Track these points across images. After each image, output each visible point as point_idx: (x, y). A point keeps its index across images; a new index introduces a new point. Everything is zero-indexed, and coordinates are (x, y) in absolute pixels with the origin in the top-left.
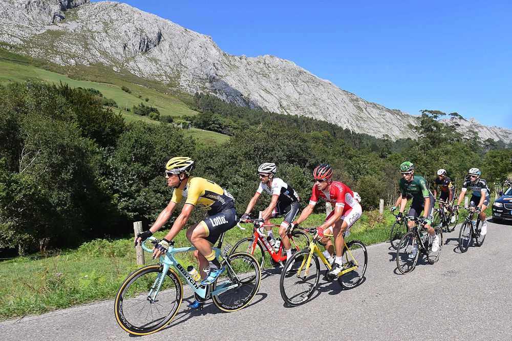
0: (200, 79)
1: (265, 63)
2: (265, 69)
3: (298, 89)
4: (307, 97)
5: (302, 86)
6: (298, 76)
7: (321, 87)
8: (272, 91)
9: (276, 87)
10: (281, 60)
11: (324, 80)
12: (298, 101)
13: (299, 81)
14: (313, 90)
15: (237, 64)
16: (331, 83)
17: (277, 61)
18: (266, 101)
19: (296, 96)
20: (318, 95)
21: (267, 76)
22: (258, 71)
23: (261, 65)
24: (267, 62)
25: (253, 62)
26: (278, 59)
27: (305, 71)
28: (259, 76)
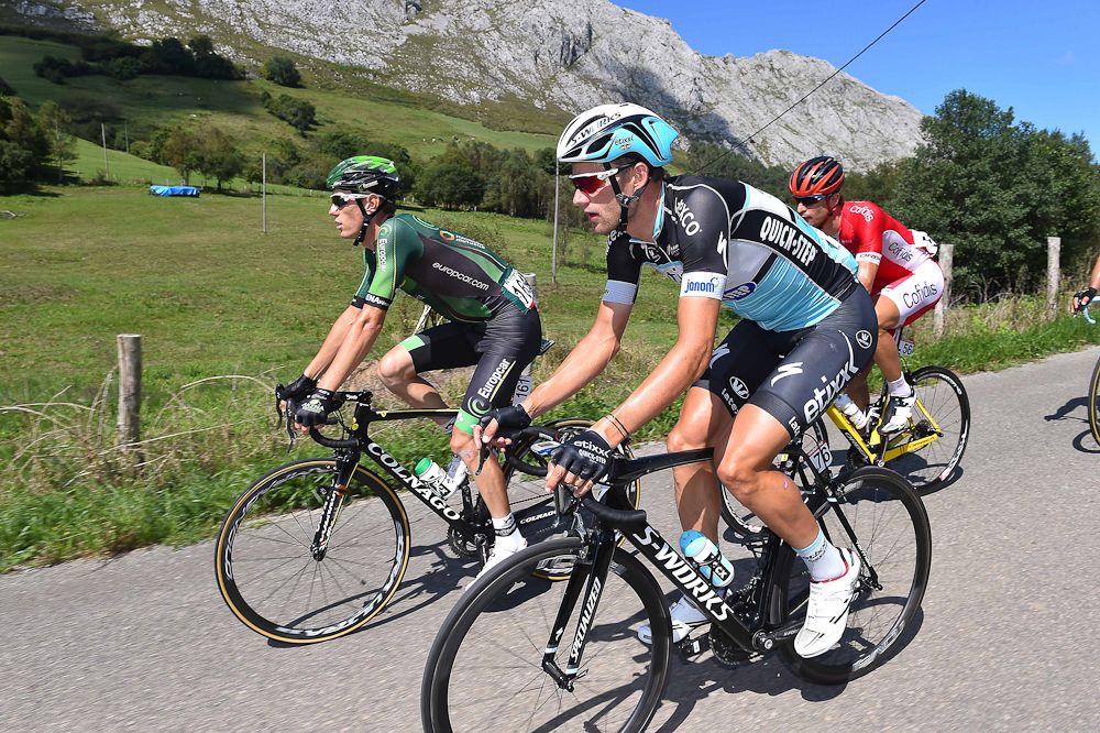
0: (675, 112)
1: (772, 69)
2: (775, 81)
3: (847, 120)
4: (867, 138)
5: (855, 114)
6: (841, 91)
7: (889, 112)
8: (798, 128)
9: (804, 119)
10: (804, 58)
11: (888, 97)
12: (851, 146)
13: (848, 103)
14: (877, 122)
15: (724, 75)
16: (904, 102)
17: (797, 61)
18: (798, 151)
19: (845, 136)
20: (888, 131)
21: (783, 96)
22: (763, 86)
23: (767, 73)
24: (776, 66)
25: (748, 67)
26: (796, 57)
27: (853, 79)
28: (767, 97)
